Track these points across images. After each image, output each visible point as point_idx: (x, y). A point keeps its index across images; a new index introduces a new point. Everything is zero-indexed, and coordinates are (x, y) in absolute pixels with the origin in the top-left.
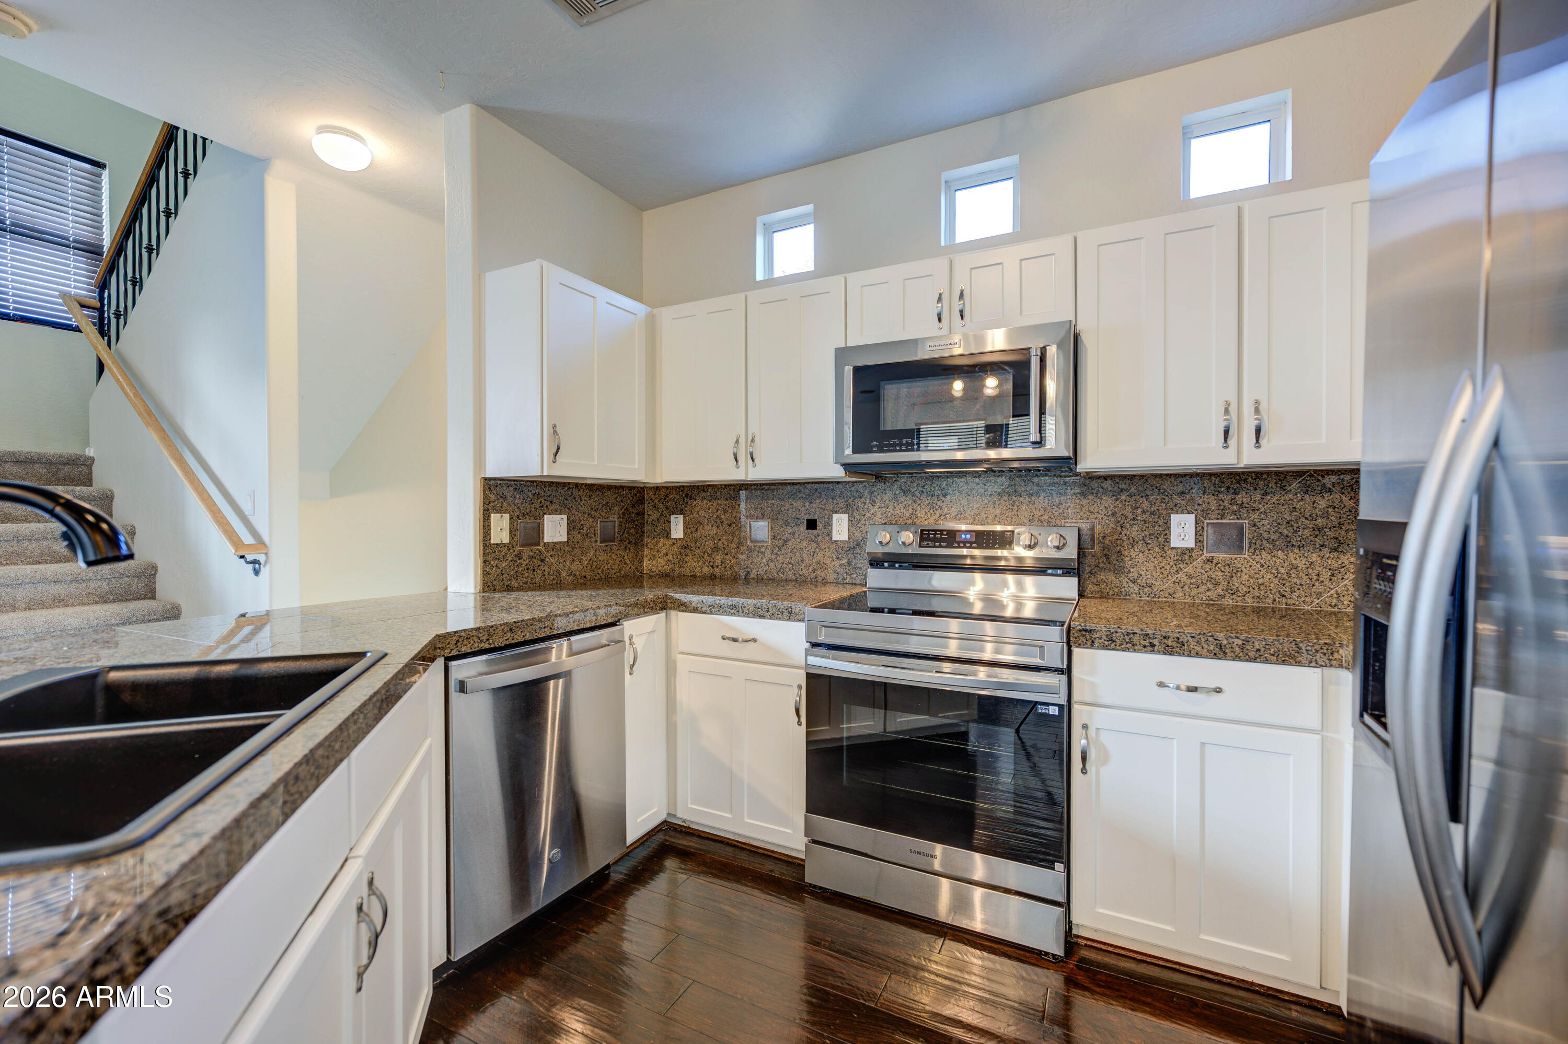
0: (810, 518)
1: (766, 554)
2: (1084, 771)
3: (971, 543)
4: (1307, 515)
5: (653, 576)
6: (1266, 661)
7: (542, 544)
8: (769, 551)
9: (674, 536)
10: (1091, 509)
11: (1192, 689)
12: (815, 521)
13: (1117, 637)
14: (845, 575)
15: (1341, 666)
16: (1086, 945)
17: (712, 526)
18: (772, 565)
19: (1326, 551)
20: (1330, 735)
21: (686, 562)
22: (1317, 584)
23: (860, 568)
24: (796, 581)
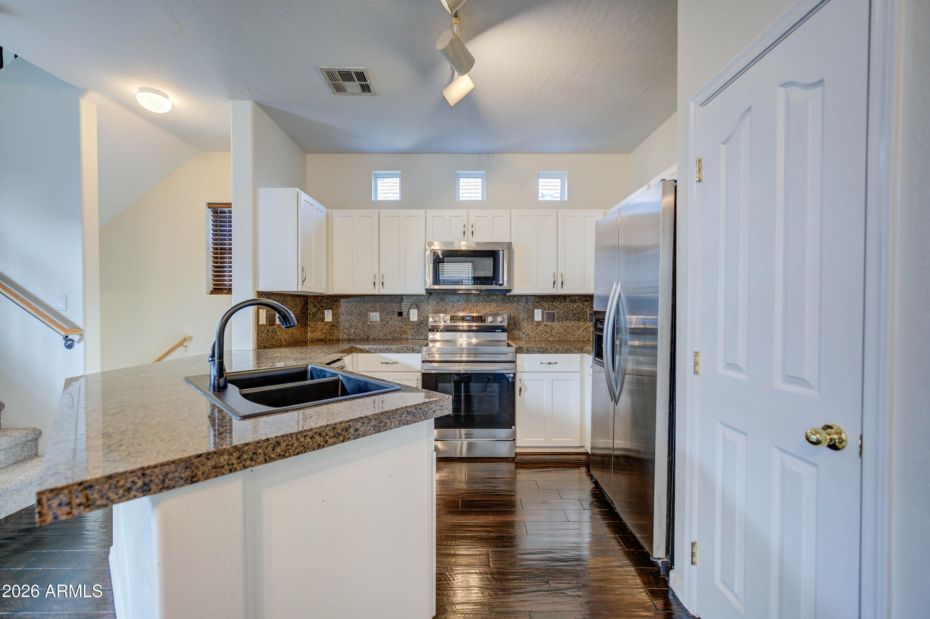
0: (399, 311)
1: (378, 328)
2: (520, 395)
3: (470, 321)
4: (571, 310)
5: (313, 341)
6: (568, 353)
7: (276, 325)
8: (379, 327)
9: (326, 320)
10: (510, 308)
11: (550, 363)
12: (402, 312)
13: (530, 349)
14: (416, 336)
15: (585, 353)
16: (519, 455)
17: (348, 315)
18: (381, 333)
19: (576, 321)
20: (582, 373)
21: (334, 333)
22: (574, 332)
23: (423, 333)
24: (393, 339)
